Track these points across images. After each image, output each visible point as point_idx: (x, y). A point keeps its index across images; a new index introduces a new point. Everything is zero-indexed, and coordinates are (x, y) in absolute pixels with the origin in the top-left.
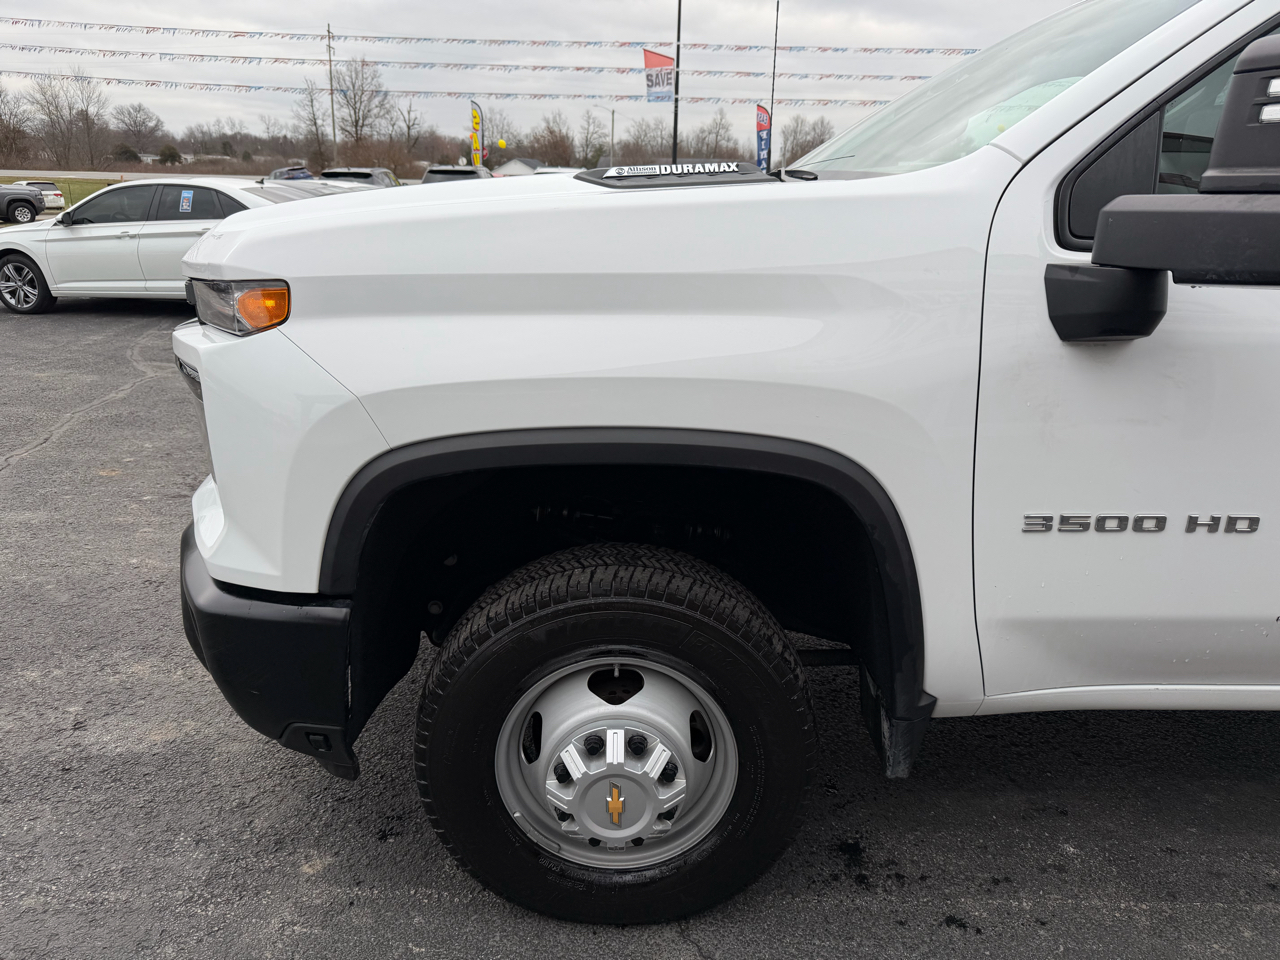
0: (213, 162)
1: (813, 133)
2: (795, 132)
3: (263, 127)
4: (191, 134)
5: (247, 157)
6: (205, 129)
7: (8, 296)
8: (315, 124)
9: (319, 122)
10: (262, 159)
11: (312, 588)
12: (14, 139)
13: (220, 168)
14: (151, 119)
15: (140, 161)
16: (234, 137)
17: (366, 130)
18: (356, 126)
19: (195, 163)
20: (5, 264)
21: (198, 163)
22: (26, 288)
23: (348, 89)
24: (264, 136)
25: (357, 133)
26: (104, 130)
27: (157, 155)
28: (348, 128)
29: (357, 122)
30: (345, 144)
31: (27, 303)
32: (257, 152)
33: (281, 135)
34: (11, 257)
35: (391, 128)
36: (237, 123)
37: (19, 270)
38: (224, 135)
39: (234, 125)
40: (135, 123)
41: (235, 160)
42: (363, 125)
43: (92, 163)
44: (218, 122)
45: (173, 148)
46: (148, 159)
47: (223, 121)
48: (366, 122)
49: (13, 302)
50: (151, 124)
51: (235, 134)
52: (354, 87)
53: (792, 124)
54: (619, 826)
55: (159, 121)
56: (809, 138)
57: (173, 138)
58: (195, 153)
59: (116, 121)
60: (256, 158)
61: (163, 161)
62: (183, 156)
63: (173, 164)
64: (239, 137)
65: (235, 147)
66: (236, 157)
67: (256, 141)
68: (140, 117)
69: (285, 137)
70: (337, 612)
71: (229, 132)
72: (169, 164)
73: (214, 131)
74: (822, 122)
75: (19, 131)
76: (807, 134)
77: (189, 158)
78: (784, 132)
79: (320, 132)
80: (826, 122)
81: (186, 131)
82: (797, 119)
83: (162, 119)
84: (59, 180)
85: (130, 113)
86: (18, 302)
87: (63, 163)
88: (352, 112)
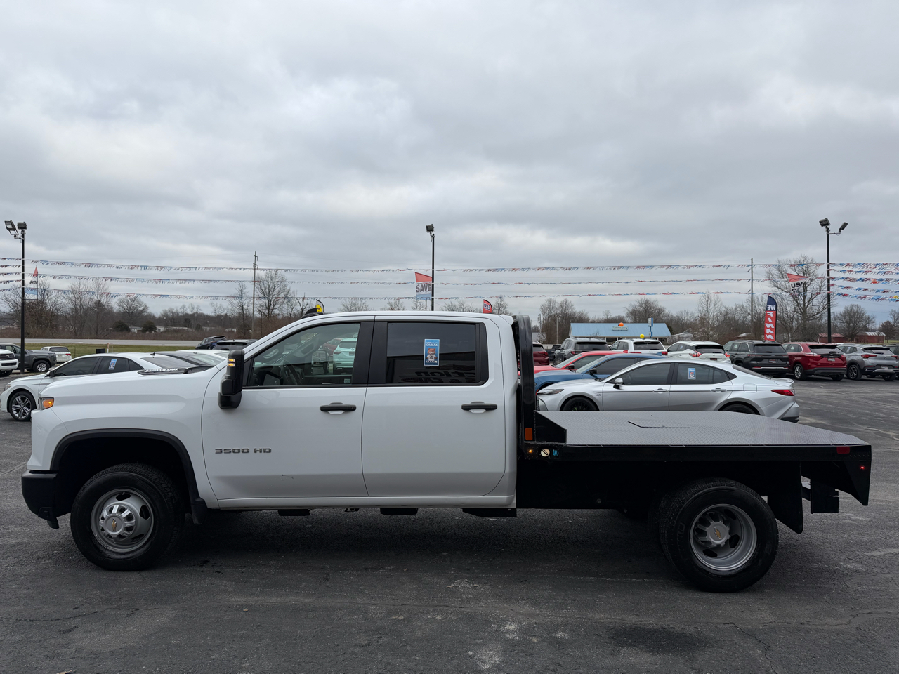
0: (176, 331)
1: (560, 309)
2: (549, 308)
3: (212, 309)
4: (165, 314)
5: (199, 328)
6: (175, 311)
7: (15, 412)
8: (243, 308)
9: (245, 307)
10: (208, 329)
11: (48, 469)
12: (50, 320)
13: (179, 335)
14: (141, 305)
15: (129, 330)
16: (192, 315)
17: (276, 311)
18: (269, 309)
19: (164, 332)
20: (17, 396)
21: (167, 331)
22: (25, 408)
23: (265, 287)
24: (213, 314)
25: (268, 313)
26: (110, 313)
27: (140, 327)
28: (263, 311)
29: (269, 306)
30: (260, 320)
31: (24, 415)
32: (206, 324)
33: (224, 313)
34: (20, 393)
35: (291, 310)
36: (195, 306)
37: (23, 399)
38: (187, 314)
39: (193, 308)
40: (130, 308)
41: (190, 330)
42: (273, 309)
43: (97, 334)
44: (184, 306)
45: (152, 323)
46: (135, 330)
47: (187, 305)
48: (276, 307)
49: (17, 415)
50: (141, 309)
51: (194, 314)
52: (269, 286)
53: (548, 304)
54: (115, 531)
55: (146, 306)
56: (558, 312)
57: (154, 316)
58: (166, 325)
59: (118, 307)
60: (204, 328)
61: (144, 331)
62: (158, 327)
63: (150, 332)
64: (196, 315)
65: (192, 322)
66: (191, 328)
67: (208, 317)
68: (134, 304)
69: (226, 315)
70: (53, 476)
71: (189, 312)
72: (148, 333)
73: (180, 311)
74: (566, 302)
75: (54, 315)
76: (557, 309)
77: (162, 329)
78: (542, 309)
79: (245, 312)
80: (569, 302)
81: (162, 312)
82: (550, 301)
83: (148, 306)
84: (71, 345)
85: (128, 302)
86: (20, 415)
87: (78, 334)
88: (267, 301)
